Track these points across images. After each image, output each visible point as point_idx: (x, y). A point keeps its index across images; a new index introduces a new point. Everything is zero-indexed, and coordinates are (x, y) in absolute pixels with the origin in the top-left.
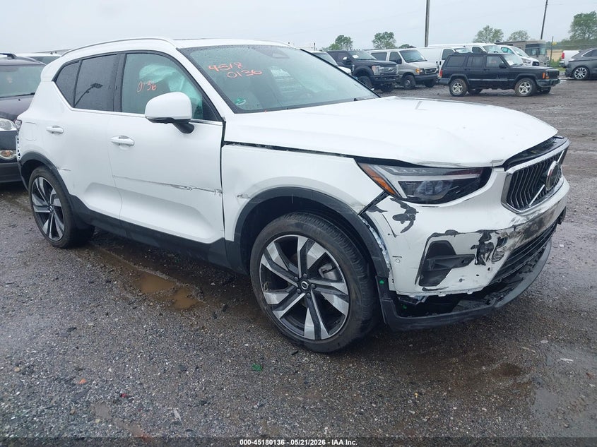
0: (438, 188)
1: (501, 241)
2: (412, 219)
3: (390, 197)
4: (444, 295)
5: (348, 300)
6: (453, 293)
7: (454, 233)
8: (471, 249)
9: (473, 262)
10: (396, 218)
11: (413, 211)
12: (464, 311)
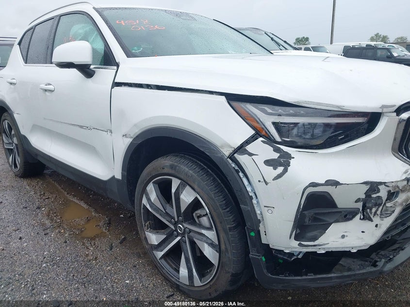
0: (318, 131)
1: (392, 195)
2: (286, 165)
3: (261, 139)
4: (324, 252)
5: (218, 250)
6: (334, 250)
7: (336, 183)
8: (356, 202)
9: (358, 217)
10: (268, 163)
11: (289, 157)
12: (346, 274)
